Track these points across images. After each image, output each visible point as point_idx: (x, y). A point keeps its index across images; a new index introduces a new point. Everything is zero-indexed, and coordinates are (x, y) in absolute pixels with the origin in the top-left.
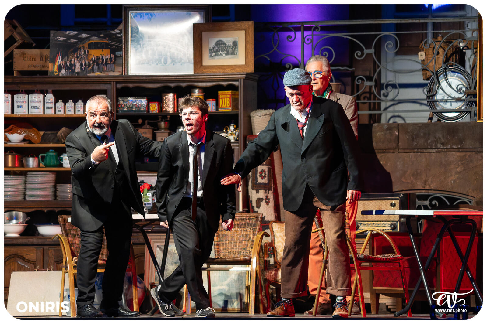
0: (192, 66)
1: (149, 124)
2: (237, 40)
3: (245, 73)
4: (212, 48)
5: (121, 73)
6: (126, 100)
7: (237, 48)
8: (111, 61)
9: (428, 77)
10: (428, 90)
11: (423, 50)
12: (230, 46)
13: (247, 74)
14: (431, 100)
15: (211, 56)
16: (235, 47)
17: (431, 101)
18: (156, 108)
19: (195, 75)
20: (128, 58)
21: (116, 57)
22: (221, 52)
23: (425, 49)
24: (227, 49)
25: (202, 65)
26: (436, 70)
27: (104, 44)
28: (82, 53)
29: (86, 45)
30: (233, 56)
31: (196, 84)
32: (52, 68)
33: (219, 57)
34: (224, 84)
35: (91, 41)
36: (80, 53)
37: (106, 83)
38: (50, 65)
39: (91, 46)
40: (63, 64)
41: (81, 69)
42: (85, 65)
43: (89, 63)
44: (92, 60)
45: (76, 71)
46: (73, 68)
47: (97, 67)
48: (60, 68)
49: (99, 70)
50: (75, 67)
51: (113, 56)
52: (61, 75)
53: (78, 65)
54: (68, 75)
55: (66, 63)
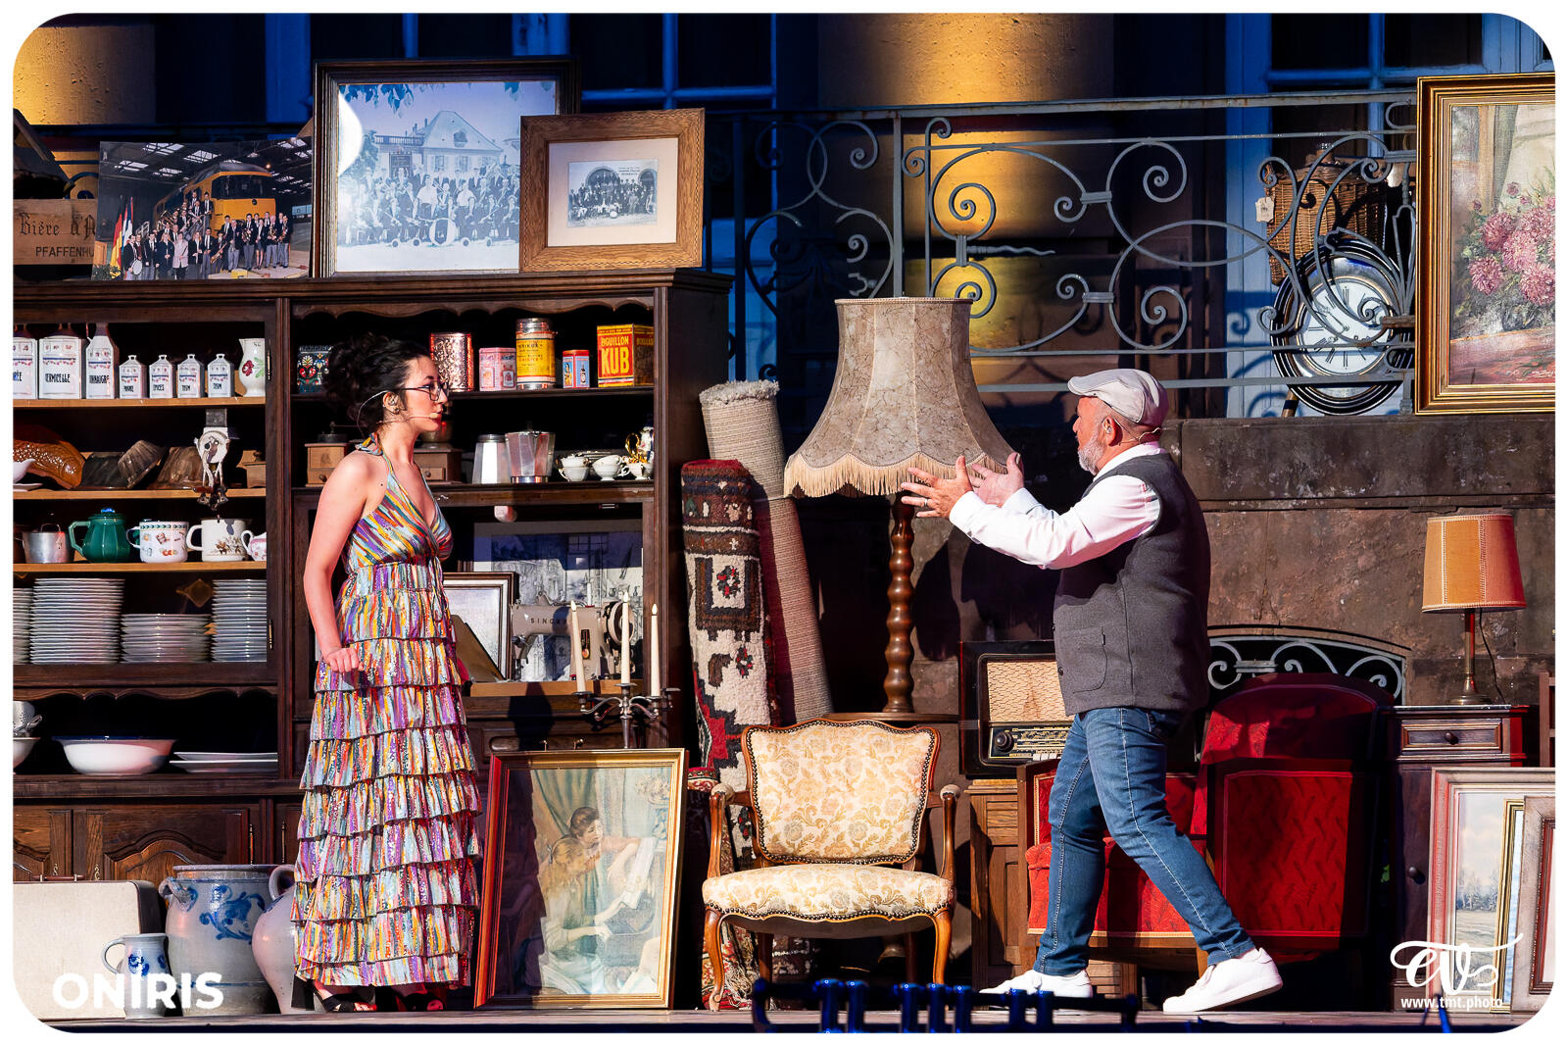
0: (515, 247)
2: (655, 168)
3: (673, 270)
4: (576, 192)
5: (307, 271)
7: (654, 192)
8: (279, 233)
10: (1276, 315)
12: (631, 187)
13: (680, 273)
15: (575, 217)
16: (648, 189)
17: (1283, 352)
19: (524, 274)
20: (328, 223)
21: (293, 221)
22: (604, 205)
23: (1273, 190)
24: (622, 196)
25: (546, 246)
27: (260, 182)
28: (193, 211)
29: (206, 185)
30: (640, 216)
31: (529, 304)
32: (105, 257)
33: (600, 219)
34: (614, 303)
35: (221, 174)
36: (188, 210)
37: (259, 302)
38: (99, 248)
39: (222, 189)
40: (138, 244)
41: (191, 259)
42: (203, 247)
43: (214, 240)
44: (222, 231)
45: (176, 265)
46: (167, 256)
47: (237, 253)
48: (127, 257)
49: (242, 262)
50: (172, 253)
51: (283, 219)
52: (129, 278)
53: (181, 246)
54: (152, 278)
55: (145, 242)
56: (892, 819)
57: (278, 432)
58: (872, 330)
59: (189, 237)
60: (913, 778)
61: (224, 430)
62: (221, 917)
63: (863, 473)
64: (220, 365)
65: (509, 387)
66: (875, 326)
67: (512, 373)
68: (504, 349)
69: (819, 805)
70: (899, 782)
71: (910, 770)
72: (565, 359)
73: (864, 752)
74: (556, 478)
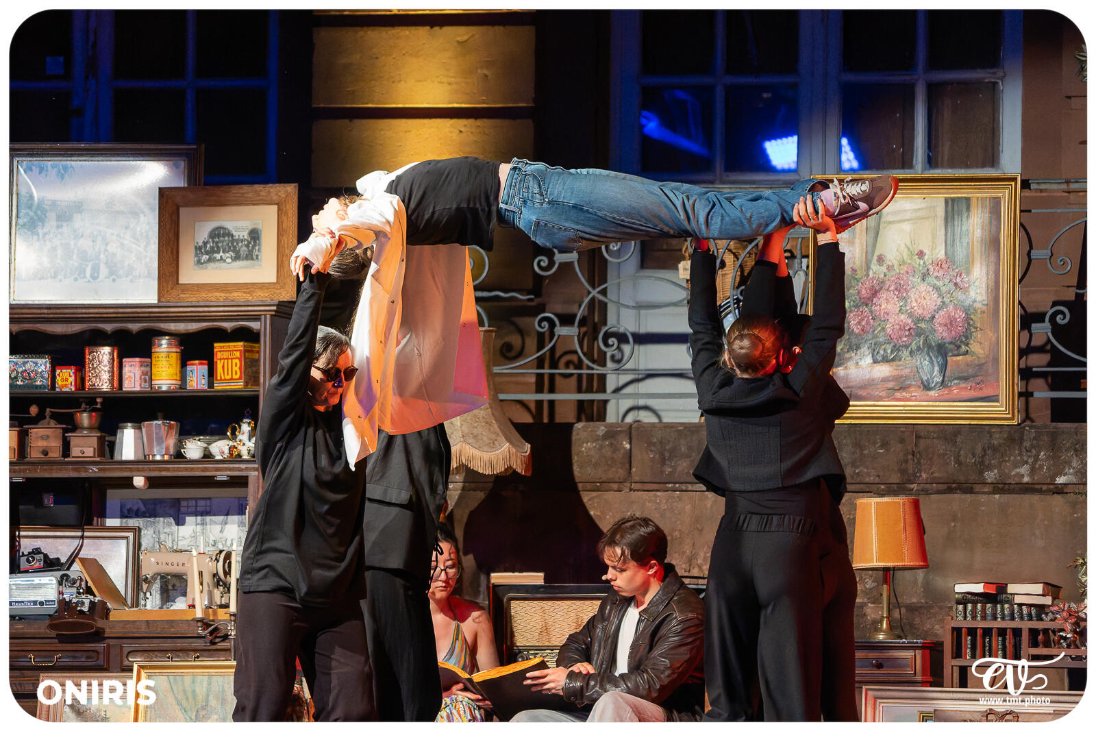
0: (156, 283)
1: (54, 416)
2: (260, 227)
3: (277, 302)
4: (200, 244)
7: (259, 244)
12: (242, 241)
13: (281, 305)
15: (199, 262)
16: (255, 242)
18: (72, 379)
19: (161, 304)
22: (221, 254)
24: (235, 247)
25: (178, 283)
30: (249, 262)
31: (163, 326)
33: (217, 264)
34: (228, 325)
65: (146, 388)
67: (147, 377)
68: (143, 360)
72: (189, 368)
74: (179, 456)
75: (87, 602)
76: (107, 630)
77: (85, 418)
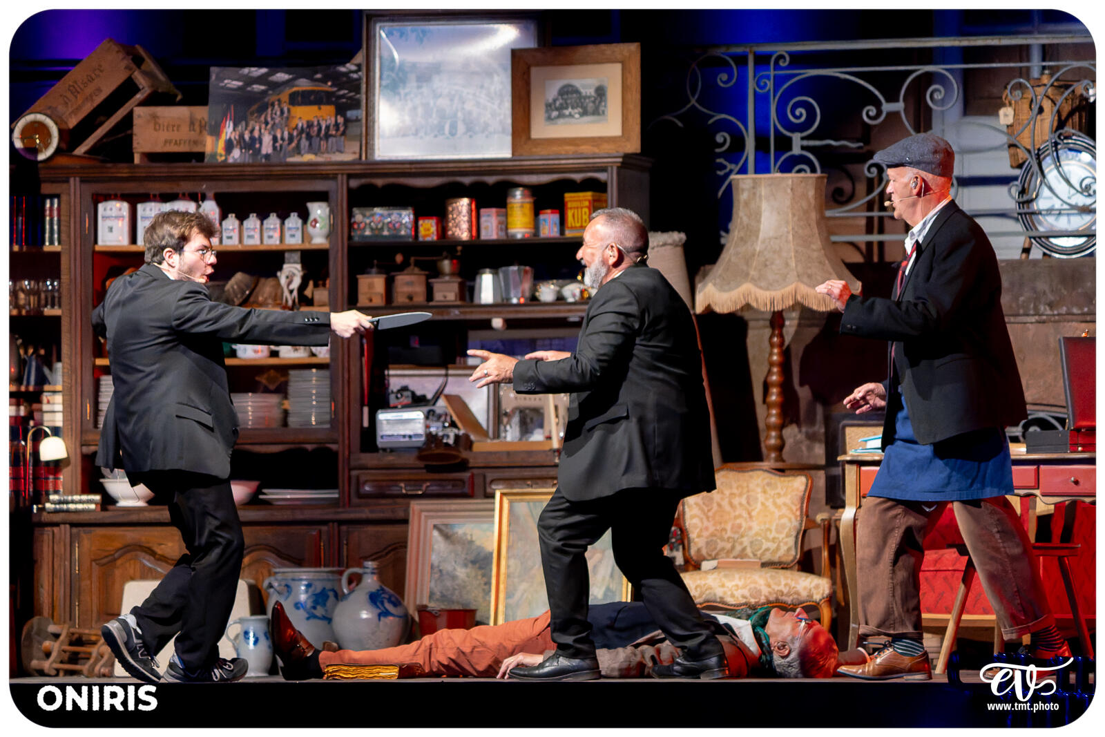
0: (509, 139)
1: (417, 264)
2: (605, 84)
3: (622, 154)
4: (550, 100)
5: (357, 156)
6: (368, 213)
7: (605, 101)
8: (337, 129)
9: (1021, 161)
10: (1020, 189)
11: (1010, 104)
12: (589, 97)
13: (627, 157)
14: (1026, 210)
15: (549, 118)
16: (601, 98)
17: (1025, 214)
18: (433, 229)
19: (515, 158)
20: (374, 122)
21: (347, 121)
22: (570, 110)
23: (1013, 102)
24: (582, 103)
25: (529, 138)
26: (1037, 147)
27: (323, 94)
28: (276, 114)
29: (285, 96)
30: (596, 117)
31: (517, 178)
32: (214, 147)
33: (567, 120)
34: (578, 177)
35: (295, 89)
36: (272, 114)
37: (325, 177)
38: (209, 140)
39: (296, 99)
40: (237, 137)
41: (274, 148)
42: (282, 139)
43: (291, 136)
44: (296, 128)
45: (264, 151)
46: (257, 146)
47: (307, 143)
48: (229, 146)
49: (311, 149)
50: (261, 143)
51: (340, 120)
52: (231, 161)
53: (267, 139)
54: (247, 161)
55: (242, 136)
56: (781, 536)
57: (338, 267)
58: (760, 196)
59: (272, 133)
60: (794, 508)
61: (299, 266)
62: (309, 604)
63: (758, 295)
64: (294, 221)
65: (502, 236)
66: (763, 194)
67: (503, 227)
68: (499, 210)
69: (729, 527)
70: (784, 510)
71: (793, 503)
72: (542, 217)
73: (759, 490)
74: (534, 299)
75: (452, 436)
76: (471, 461)
77: (446, 265)
